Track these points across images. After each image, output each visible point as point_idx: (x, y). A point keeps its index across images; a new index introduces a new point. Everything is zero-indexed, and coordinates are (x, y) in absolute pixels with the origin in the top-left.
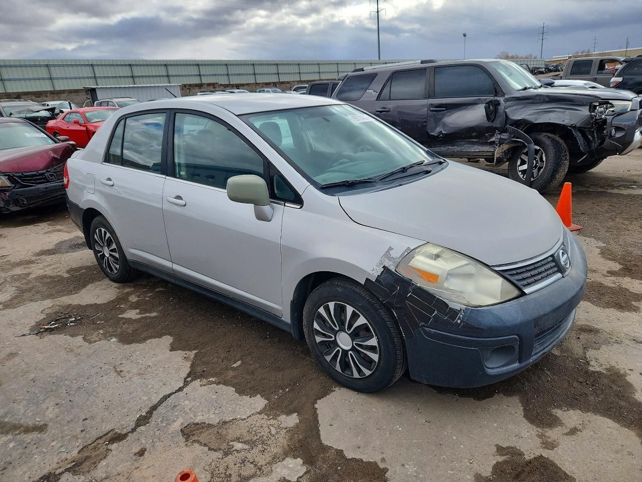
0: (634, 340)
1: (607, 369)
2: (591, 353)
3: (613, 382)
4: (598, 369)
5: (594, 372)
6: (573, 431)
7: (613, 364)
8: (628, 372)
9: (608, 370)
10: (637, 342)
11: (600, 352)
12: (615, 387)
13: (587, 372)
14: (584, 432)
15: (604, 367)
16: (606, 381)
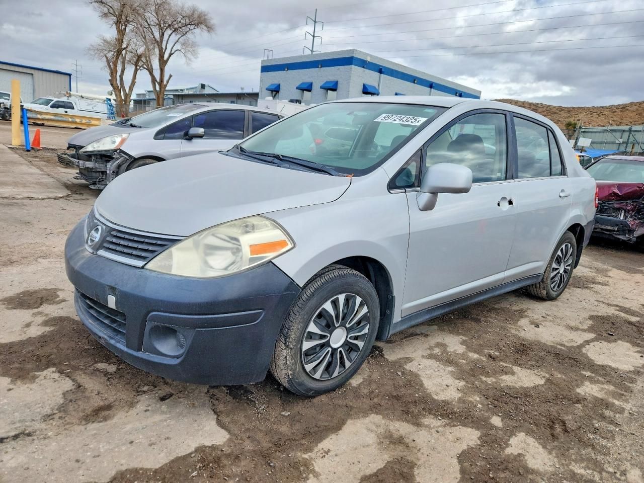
0: (29, 435)
1: (37, 377)
2: (67, 384)
3: (21, 369)
4: (45, 373)
5: (47, 367)
6: (28, 325)
7: (33, 386)
8: (11, 386)
9: (34, 378)
10: (23, 433)
11: (58, 391)
12: (16, 365)
13: (54, 365)
14: (19, 328)
15: (41, 378)
16: (29, 366)
